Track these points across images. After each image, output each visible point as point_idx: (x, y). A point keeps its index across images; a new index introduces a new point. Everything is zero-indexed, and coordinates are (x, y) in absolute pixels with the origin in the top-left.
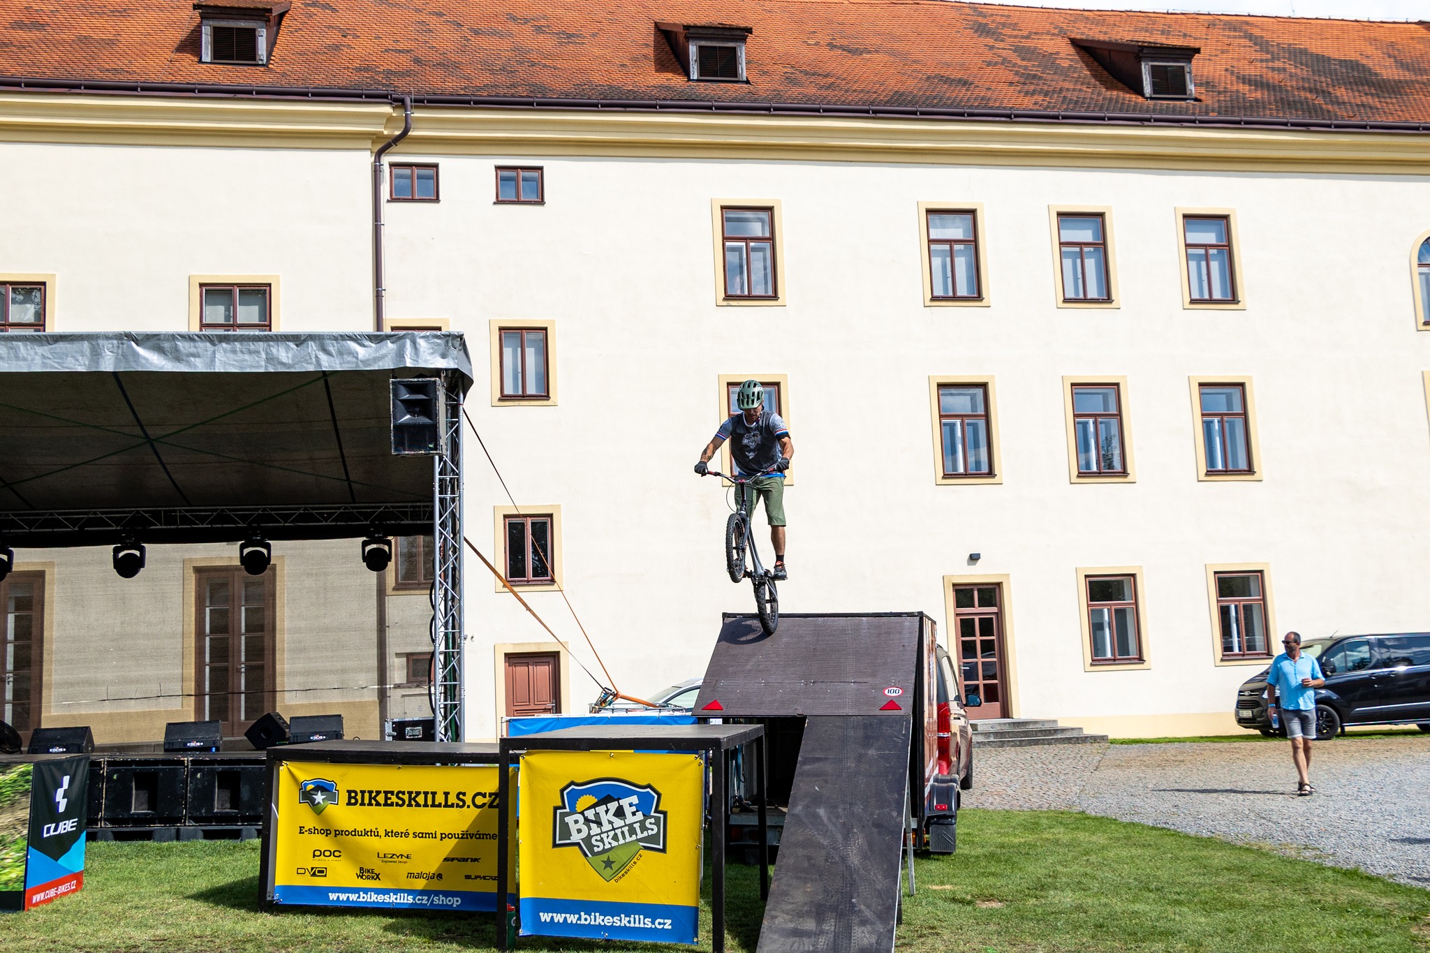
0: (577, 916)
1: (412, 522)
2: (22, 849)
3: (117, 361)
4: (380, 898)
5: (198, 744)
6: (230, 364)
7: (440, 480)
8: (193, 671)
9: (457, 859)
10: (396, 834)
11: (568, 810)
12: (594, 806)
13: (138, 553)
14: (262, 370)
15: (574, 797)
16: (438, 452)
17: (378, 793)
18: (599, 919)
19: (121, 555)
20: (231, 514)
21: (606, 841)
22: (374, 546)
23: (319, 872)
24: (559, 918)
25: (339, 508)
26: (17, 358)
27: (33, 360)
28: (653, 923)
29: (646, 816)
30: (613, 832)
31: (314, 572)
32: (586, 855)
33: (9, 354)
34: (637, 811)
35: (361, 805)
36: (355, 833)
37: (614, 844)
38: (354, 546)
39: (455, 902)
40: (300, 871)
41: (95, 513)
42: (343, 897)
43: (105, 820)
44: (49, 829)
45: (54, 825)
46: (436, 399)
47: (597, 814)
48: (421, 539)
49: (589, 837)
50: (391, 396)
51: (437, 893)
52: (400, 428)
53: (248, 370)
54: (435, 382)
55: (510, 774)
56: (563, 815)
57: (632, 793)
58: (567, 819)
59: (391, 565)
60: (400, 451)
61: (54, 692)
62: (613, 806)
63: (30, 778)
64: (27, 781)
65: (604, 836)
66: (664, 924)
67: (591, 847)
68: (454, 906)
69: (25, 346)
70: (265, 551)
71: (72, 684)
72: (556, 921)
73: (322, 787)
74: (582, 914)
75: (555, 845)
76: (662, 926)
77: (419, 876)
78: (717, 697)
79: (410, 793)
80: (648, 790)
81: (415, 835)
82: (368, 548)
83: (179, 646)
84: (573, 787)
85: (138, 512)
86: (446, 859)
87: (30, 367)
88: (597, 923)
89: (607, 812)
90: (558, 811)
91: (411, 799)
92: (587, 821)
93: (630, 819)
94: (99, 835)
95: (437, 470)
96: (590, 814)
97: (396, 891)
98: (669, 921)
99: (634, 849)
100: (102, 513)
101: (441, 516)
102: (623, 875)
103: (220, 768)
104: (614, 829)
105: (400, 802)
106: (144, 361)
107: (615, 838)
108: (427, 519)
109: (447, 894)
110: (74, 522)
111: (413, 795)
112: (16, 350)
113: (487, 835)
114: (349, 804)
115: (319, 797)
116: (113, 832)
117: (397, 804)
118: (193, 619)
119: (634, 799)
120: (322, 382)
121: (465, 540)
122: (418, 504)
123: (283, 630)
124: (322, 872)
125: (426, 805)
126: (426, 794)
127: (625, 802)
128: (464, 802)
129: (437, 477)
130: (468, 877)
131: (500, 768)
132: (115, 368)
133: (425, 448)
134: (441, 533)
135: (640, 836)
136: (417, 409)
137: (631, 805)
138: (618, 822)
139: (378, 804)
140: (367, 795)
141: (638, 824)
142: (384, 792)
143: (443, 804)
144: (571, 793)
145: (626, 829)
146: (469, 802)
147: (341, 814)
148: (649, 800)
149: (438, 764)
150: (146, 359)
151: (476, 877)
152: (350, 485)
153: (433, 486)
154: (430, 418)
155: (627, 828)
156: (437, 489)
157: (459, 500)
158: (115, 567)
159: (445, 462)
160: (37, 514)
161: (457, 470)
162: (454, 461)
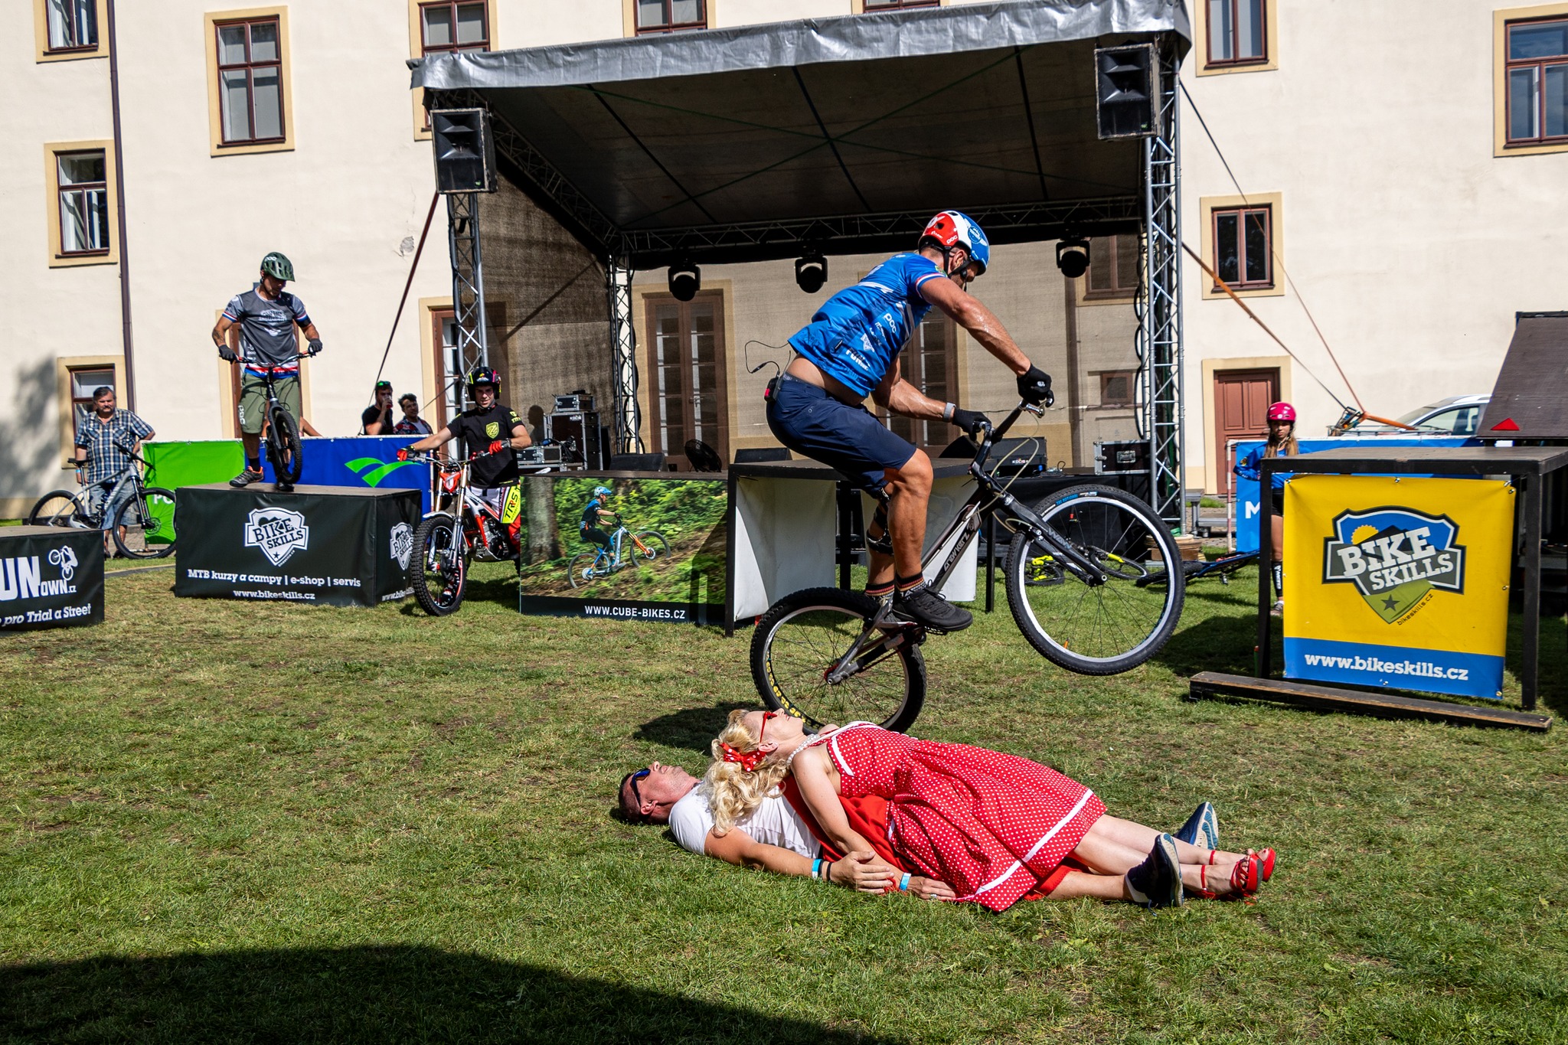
0: (1350, 660)
1: (1112, 220)
3: (798, 54)
6: (915, 47)
7: (1153, 167)
11: (1341, 542)
12: (1374, 538)
13: (819, 266)
14: (950, 51)
15: (1350, 527)
16: (1151, 133)
18: (1376, 665)
19: (803, 268)
20: (913, 219)
21: (1388, 578)
22: (1067, 249)
24: (1328, 661)
25: (1029, 207)
26: (700, 58)
27: (715, 59)
28: (1444, 672)
29: (1439, 551)
30: (1397, 569)
31: (1004, 280)
32: (1362, 593)
33: (692, 54)
34: (1428, 545)
37: (1398, 581)
38: (1047, 250)
41: (775, 225)
46: (1149, 68)
47: (1377, 548)
49: (1367, 573)
50: (1096, 69)
52: (1107, 108)
53: (934, 52)
54: (1147, 49)
56: (1336, 548)
57: (1423, 524)
58: (1340, 552)
59: (1088, 269)
60: (1108, 135)
61: (739, 414)
62: (1398, 539)
65: (1385, 572)
66: (1459, 674)
67: (1369, 584)
69: (707, 44)
72: (1325, 664)
74: (1357, 658)
75: (1325, 581)
76: (1455, 677)
78: (1510, 415)
80: (1443, 521)
82: (1062, 252)
84: (1348, 516)
85: (818, 221)
87: (712, 67)
88: (1375, 669)
89: (1390, 544)
90: (1330, 543)
92: (1365, 555)
93: (1418, 554)
95: (1150, 155)
96: (1369, 547)
98: (1466, 672)
99: (1422, 588)
100: (783, 224)
101: (1154, 210)
102: (1408, 617)
104: (1398, 565)
106: (825, 51)
107: (1400, 575)
108: (1130, 216)
110: (756, 235)
112: (698, 50)
119: (1425, 532)
120: (1014, 59)
122: (1119, 198)
127: (1413, 535)
129: (1150, 163)
132: (796, 60)
133: (1137, 129)
134: (1155, 230)
135: (1431, 573)
136: (1128, 83)
137: (1420, 538)
138: (1403, 557)
141: (1429, 560)
144: (1347, 522)
145: (1413, 566)
148: (1444, 532)
150: (828, 49)
152: (1042, 179)
153: (1144, 175)
154: (1142, 93)
155: (1415, 564)
156: (1149, 178)
157: (1176, 189)
158: (798, 282)
159: (1159, 145)
160: (720, 229)
161: (1173, 154)
162: (1168, 143)
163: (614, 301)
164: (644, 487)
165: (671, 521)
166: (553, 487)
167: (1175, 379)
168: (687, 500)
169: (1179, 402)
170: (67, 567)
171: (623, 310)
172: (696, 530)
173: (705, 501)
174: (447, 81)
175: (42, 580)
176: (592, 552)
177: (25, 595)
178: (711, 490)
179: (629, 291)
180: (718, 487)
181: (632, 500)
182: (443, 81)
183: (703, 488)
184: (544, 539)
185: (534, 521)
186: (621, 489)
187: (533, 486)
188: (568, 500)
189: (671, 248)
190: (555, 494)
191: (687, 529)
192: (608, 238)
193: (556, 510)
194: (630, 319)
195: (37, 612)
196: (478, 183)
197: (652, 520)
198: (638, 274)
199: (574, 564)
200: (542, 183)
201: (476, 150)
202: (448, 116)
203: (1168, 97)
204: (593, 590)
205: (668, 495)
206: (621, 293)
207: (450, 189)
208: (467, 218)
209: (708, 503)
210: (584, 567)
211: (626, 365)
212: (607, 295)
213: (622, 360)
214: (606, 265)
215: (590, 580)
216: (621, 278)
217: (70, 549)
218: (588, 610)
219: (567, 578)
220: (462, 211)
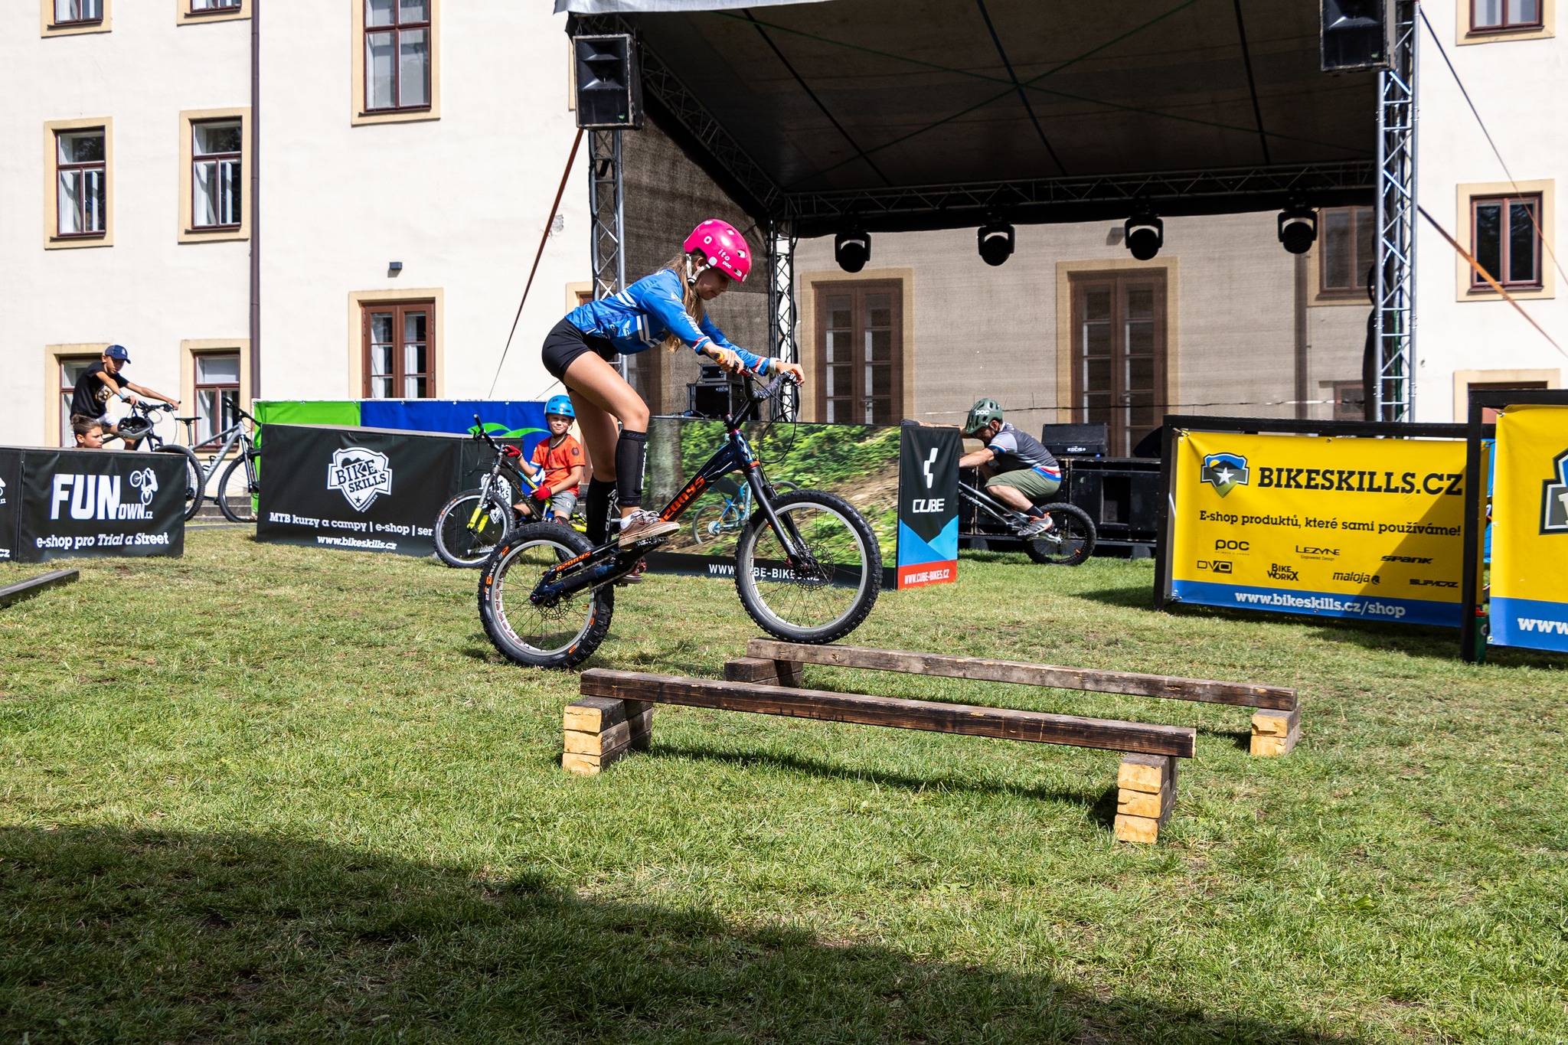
1: (1343, 188)
2: (892, 522)
4: (1300, 602)
5: (1080, 449)
7: (1387, 108)
8: (1069, 379)
9: (1400, 558)
10: (1321, 524)
11: (1563, 485)
13: (1005, 235)
16: (1384, 63)
17: (1299, 472)
19: (987, 238)
20: (1115, 184)
22: (1292, 221)
23: (1223, 566)
24: (1545, 626)
25: (1247, 173)
31: (1217, 255)
35: (1277, 486)
36: (1267, 520)
38: (1267, 221)
39: (1399, 612)
40: (1201, 565)
41: (957, 188)
42: (1253, 598)
43: (979, 527)
44: (918, 505)
45: (924, 501)
48: (1356, 211)
51: (1373, 600)
52: (1333, 35)
55: (1483, 449)
56: (1556, 492)
58: (1562, 497)
59: (1315, 244)
60: (1332, 65)
61: (915, 401)
63: (898, 442)
64: (895, 447)
68: (1397, 616)
70: (1155, 230)
71: (936, 391)
72: (1541, 630)
73: (1229, 464)
75: (1543, 532)
77: (1349, 577)
79: (1341, 473)
81: (1345, 526)
82: (1286, 224)
83: (1053, 348)
85: (1005, 185)
86: (1386, 558)
90: (1550, 487)
91: (1343, 481)
94: (973, 542)
95: (1382, 94)
97: (1319, 596)
100: (965, 188)
101: (1386, 156)
103: (1106, 472)
105: (1327, 484)
108: (1366, 183)
109: (1385, 602)
110: (935, 200)
111: (1345, 476)
113: (1442, 529)
114: (1262, 484)
115: (1225, 475)
116: (987, 541)
117: (1323, 487)
118: (1069, 315)
121: (1420, 209)
122: (1353, 163)
123: (1176, 330)
124: (1227, 567)
125: (1361, 489)
126: (1362, 474)
128: (1412, 485)
129: (1382, 103)
130: (1414, 582)
131: (1469, 443)
133: (1367, 59)
134: (1387, 180)
136: (1356, 8)
139: (1298, 486)
140: (1284, 475)
142: (1308, 471)
143: (1384, 487)
146: (1418, 483)
147: (1250, 496)
149: (1381, 437)
151: (1426, 583)
152: (1263, 138)
153: (1376, 116)
154: (1374, 17)
156: (1382, 120)
157: (1412, 134)
158: (981, 252)
159: (1394, 83)
160: (896, 192)
161: (1410, 93)
162: (1405, 82)
163: (773, 270)
164: (780, 432)
165: (807, 470)
166: (679, 431)
167: (1406, 353)
168: (826, 447)
169: (1410, 378)
170: (146, 491)
171: (783, 282)
172: (835, 480)
173: (846, 448)
174: (593, 6)
175: (122, 502)
176: (719, 503)
177: (101, 516)
178: (853, 436)
179: (790, 260)
180: (862, 433)
181: (765, 445)
182: (589, 5)
183: (845, 433)
184: (668, 489)
185: (657, 467)
186: (755, 434)
187: (658, 429)
188: (696, 445)
189: (839, 213)
190: (681, 438)
191: (826, 479)
192: (769, 200)
193: (682, 456)
194: (791, 292)
195: (108, 535)
196: (622, 117)
197: (787, 469)
198: (801, 242)
199: (699, 517)
200: (696, 131)
201: (621, 81)
202: (590, 42)
203: (1405, 28)
204: (719, 546)
205: (806, 441)
206: (782, 263)
207: (591, 123)
208: (609, 160)
209: (849, 450)
210: (710, 520)
211: (784, 343)
212: (767, 264)
213: (780, 337)
214: (765, 229)
215: (717, 535)
216: (782, 246)
217: (152, 472)
218: (713, 569)
219: (691, 532)
220: (604, 153)
